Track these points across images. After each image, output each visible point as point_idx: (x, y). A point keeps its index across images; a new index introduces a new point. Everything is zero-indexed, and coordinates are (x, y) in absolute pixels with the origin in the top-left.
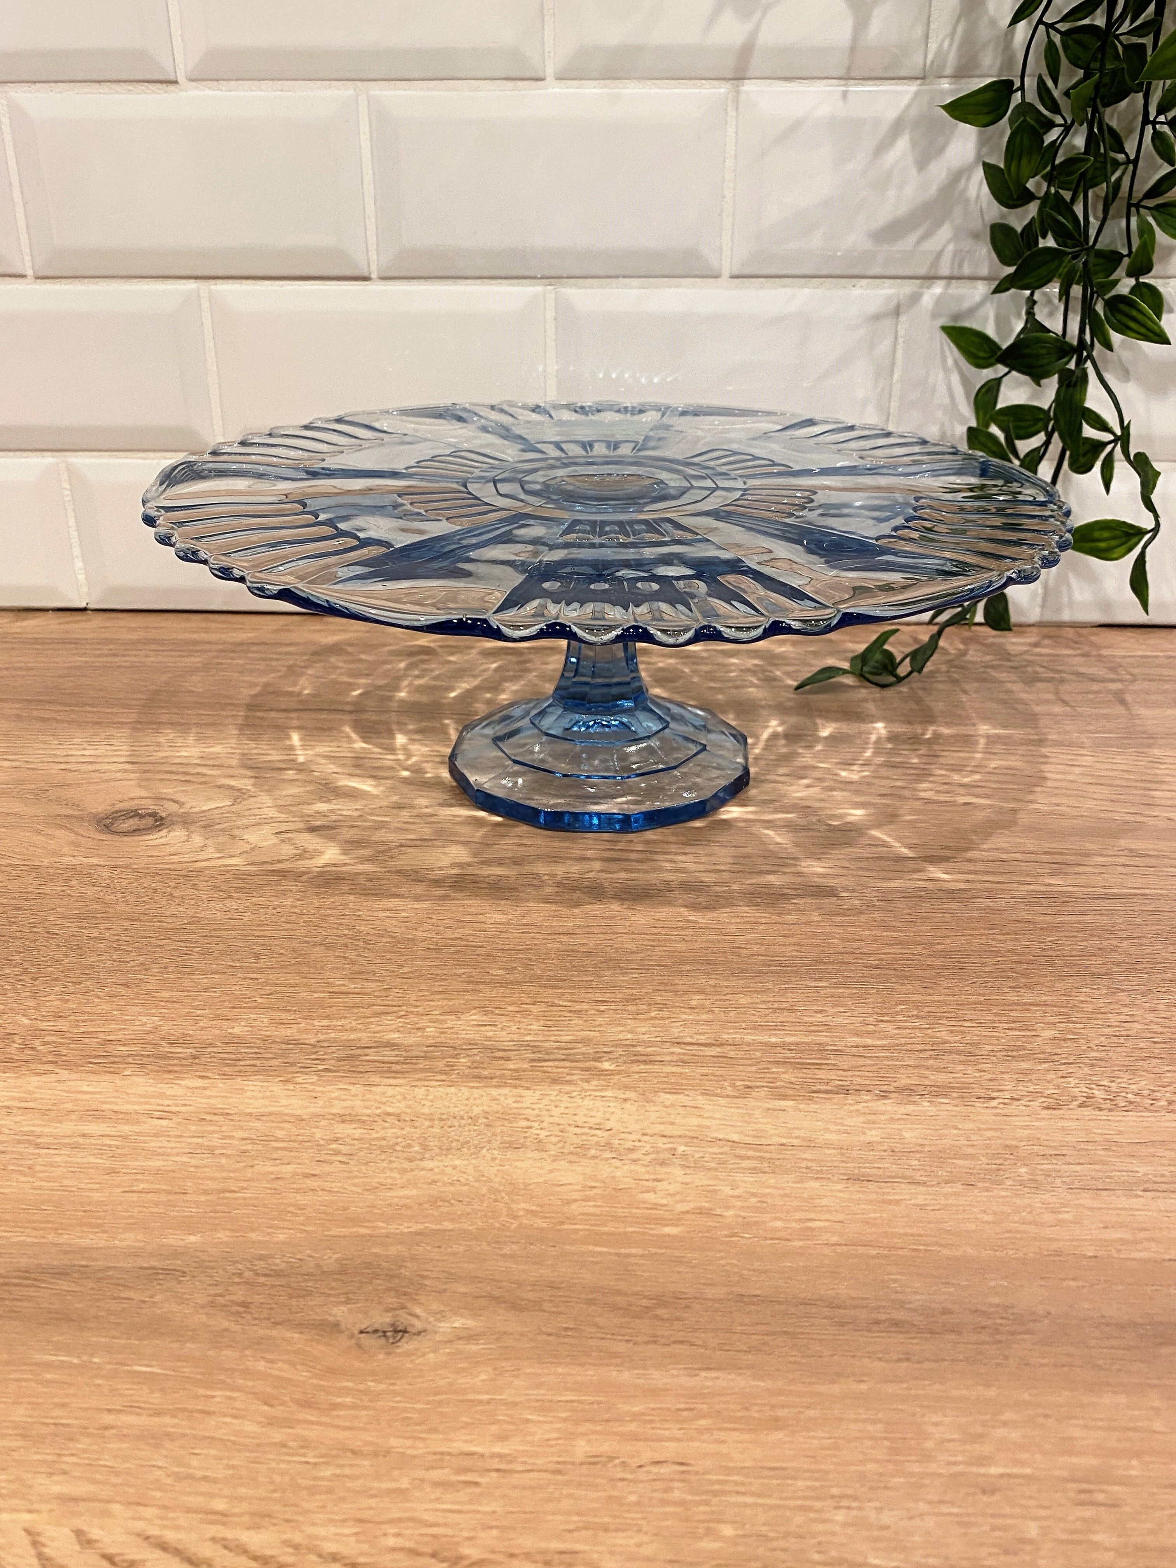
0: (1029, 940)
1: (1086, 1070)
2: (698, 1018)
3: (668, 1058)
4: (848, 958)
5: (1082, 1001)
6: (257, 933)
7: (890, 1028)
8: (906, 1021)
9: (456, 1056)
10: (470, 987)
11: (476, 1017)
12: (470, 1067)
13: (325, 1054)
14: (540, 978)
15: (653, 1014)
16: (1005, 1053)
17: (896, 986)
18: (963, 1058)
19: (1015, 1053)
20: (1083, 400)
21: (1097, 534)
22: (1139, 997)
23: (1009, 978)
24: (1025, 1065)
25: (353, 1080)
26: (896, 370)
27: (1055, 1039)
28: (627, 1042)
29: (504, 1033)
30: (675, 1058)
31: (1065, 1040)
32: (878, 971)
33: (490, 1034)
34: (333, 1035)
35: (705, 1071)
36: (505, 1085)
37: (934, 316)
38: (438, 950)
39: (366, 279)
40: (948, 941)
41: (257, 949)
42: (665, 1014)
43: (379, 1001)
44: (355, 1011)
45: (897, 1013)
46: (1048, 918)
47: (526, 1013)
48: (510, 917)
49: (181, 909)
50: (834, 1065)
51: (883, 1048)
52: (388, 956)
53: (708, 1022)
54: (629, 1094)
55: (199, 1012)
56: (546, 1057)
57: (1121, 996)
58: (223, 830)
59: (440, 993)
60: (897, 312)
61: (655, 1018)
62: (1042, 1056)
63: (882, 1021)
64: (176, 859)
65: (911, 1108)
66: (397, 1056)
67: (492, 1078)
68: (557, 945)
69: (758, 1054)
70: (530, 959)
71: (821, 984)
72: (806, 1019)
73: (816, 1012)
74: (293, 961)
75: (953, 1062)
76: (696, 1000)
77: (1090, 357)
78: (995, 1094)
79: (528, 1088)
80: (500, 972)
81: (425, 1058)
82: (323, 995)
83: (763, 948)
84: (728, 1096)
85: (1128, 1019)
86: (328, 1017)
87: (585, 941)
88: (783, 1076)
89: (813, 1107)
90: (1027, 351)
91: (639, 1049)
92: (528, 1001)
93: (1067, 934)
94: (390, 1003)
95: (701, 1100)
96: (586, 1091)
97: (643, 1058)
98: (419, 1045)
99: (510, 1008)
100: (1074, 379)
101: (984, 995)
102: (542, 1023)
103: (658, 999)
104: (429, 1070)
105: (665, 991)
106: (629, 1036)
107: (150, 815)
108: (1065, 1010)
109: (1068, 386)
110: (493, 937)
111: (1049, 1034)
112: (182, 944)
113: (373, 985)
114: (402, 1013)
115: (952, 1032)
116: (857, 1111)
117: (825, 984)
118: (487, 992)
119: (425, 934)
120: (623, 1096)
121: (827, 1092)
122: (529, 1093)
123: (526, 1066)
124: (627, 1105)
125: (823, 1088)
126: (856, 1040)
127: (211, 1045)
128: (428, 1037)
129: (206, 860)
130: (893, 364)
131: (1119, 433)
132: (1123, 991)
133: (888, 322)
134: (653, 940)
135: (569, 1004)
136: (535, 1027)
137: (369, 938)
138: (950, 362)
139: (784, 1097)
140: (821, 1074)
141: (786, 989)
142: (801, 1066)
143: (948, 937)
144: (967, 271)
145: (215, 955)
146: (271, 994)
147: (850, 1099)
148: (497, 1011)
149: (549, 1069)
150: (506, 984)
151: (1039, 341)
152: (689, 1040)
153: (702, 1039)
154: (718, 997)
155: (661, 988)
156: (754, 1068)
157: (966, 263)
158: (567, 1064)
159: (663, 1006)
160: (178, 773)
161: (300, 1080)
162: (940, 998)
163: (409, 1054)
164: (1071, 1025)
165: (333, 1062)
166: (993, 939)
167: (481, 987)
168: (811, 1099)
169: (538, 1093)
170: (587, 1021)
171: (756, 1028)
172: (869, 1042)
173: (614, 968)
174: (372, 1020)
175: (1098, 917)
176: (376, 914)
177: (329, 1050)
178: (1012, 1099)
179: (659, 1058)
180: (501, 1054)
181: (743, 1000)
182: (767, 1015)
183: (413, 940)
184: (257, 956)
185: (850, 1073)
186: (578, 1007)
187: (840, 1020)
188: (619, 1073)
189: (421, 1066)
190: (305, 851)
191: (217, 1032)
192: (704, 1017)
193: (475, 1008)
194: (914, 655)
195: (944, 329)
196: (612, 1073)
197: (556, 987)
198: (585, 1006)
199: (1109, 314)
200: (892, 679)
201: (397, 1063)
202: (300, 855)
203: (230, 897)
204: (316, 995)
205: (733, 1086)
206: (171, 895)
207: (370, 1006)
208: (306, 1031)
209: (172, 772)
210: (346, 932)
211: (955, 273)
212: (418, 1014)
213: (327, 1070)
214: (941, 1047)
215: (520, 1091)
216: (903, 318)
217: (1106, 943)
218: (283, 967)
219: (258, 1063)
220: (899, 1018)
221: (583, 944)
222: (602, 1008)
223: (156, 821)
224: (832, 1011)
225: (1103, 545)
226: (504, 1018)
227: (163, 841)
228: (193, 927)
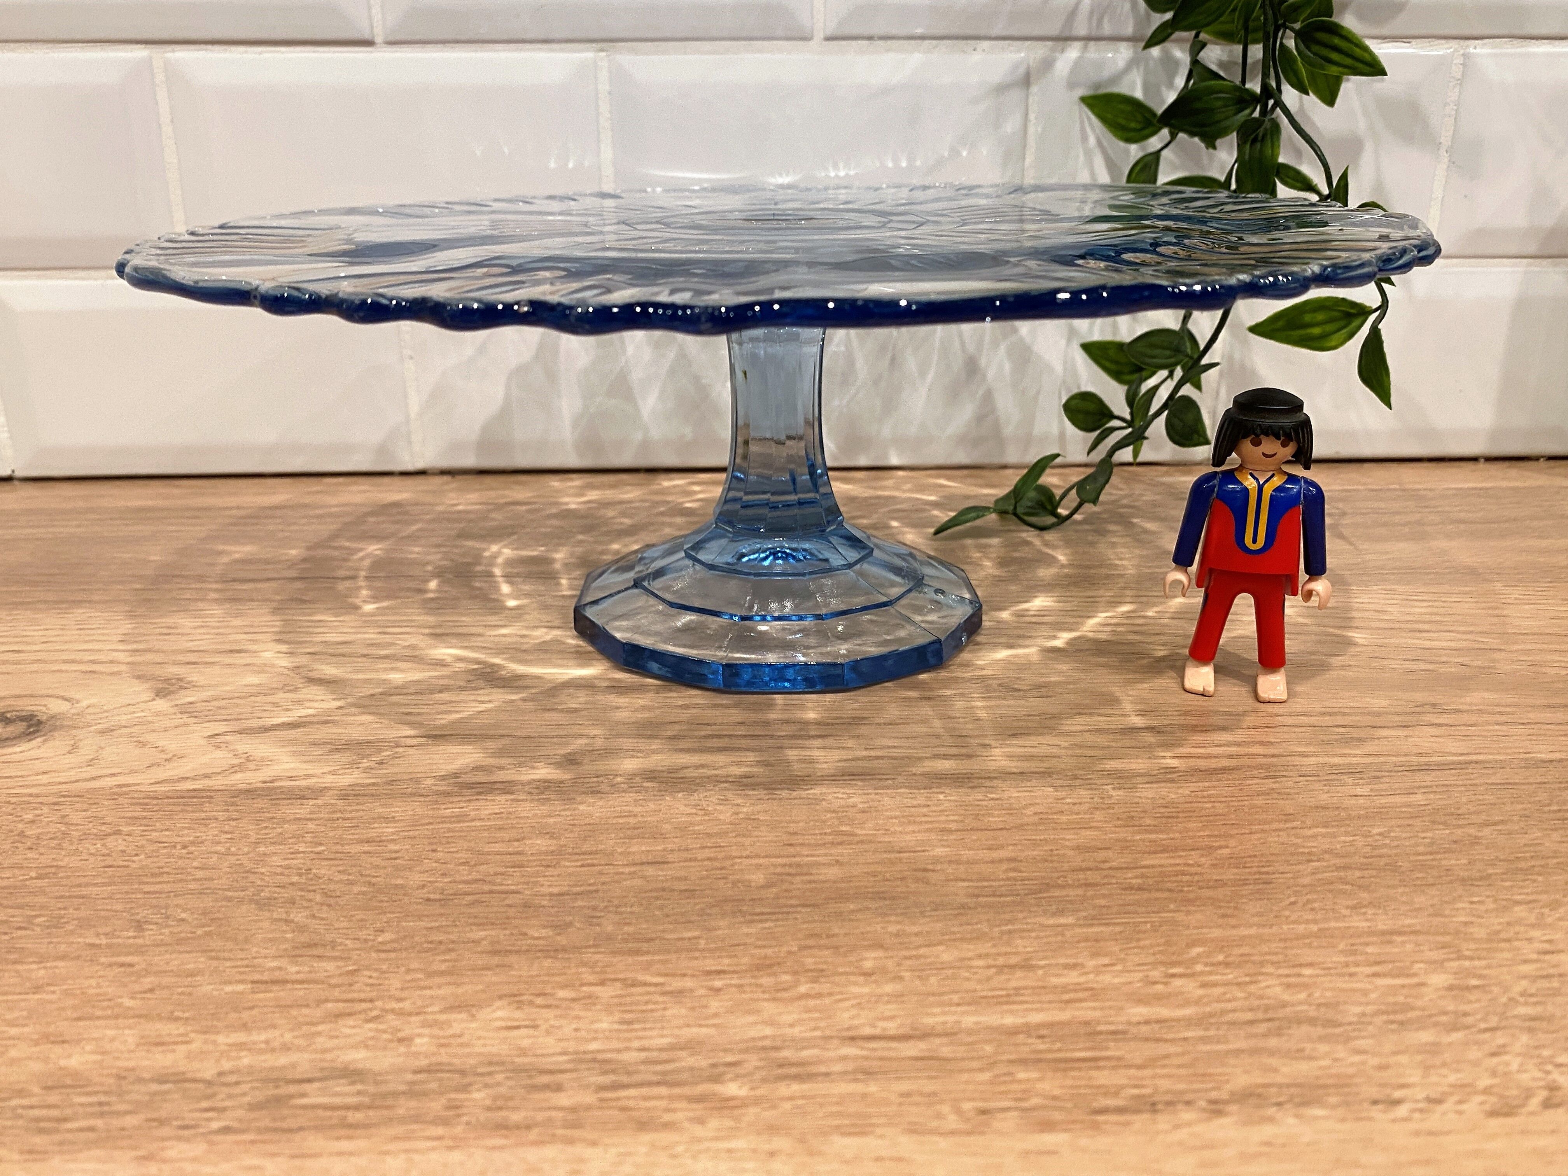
0: (1347, 834)
1: (1524, 1038)
2: (879, 991)
3: (837, 1068)
4: (1092, 876)
5: (1466, 924)
6: (147, 888)
7: (1189, 987)
8: (1210, 973)
9: (465, 1088)
10: (496, 960)
11: (501, 1012)
12: (489, 1109)
13: (230, 1096)
14: (609, 938)
15: (803, 989)
16: (1385, 1017)
17: (1180, 917)
18: (1320, 1031)
19: (1399, 1017)
20: (1275, 156)
21: (1308, 318)
22: (1546, 911)
23: (1344, 892)
24: (1426, 1036)
25: (272, 1148)
26: (1028, 153)
27: (1450, 988)
28: (767, 1043)
29: (550, 1040)
30: (850, 1066)
31: (1468, 988)
32: (1146, 895)
33: (526, 1043)
34: (246, 1061)
35: (904, 1086)
36: (554, 1139)
37: (1071, 85)
38: (443, 902)
39: (368, 43)
40: (1232, 843)
41: (142, 913)
42: (825, 987)
43: (336, 993)
44: (294, 1012)
45: (1195, 960)
46: (1361, 801)
47: (590, 1000)
48: (562, 842)
49: (30, 855)
50: (1119, 1059)
51: (1189, 1022)
52: (360, 915)
53: (898, 997)
54: (781, 1143)
55: (13, 1031)
56: (625, 1079)
57: (1520, 911)
58: (130, 736)
59: (442, 973)
60: (1027, 81)
61: (807, 996)
62: (1444, 1019)
63: (1173, 976)
64: (45, 779)
65: (1268, 1131)
66: (359, 1093)
67: (528, 1127)
68: (638, 882)
69: (989, 1049)
70: (595, 908)
71: (1062, 921)
72: (1055, 981)
73: (1067, 967)
74: (199, 932)
75: (1310, 1039)
76: (870, 959)
77: (1279, 104)
78: (1398, 1094)
79: (594, 1144)
80: (544, 932)
81: (411, 1094)
82: (240, 988)
83: (962, 868)
84: (953, 1133)
85: (1547, 946)
86: (245, 1027)
87: (682, 873)
88: (1039, 1086)
89: (1102, 1142)
90: (1198, 105)
91: (786, 1053)
92: (591, 978)
93: (1399, 822)
94: (355, 995)
95: (906, 1144)
96: (699, 1140)
97: (793, 1070)
98: (402, 1070)
99: (561, 994)
100: (1261, 131)
101: (1315, 922)
102: (617, 1016)
103: (809, 962)
104: (417, 1119)
105: (819, 947)
106: (768, 1031)
107: (22, 719)
108: (1447, 938)
109: (1254, 141)
110: (537, 874)
111: (1438, 980)
112: (17, 912)
113: (330, 966)
114: (375, 1013)
115: (1288, 986)
116: (1180, 1143)
117: (1070, 920)
118: (522, 968)
119: (425, 877)
120: (767, 1147)
121: (1119, 1110)
122: (597, 1151)
123: (590, 1098)
124: (777, 1165)
125: (1111, 1102)
126: (1139, 1012)
127: (21, 1093)
128: (417, 1054)
129: (93, 779)
130: (1024, 147)
131: (1326, 191)
132: (1519, 903)
133: (1016, 95)
134: (790, 865)
135: (661, 980)
136: (604, 1025)
137: (332, 887)
138: (1092, 141)
139: (1048, 1126)
140: (1103, 1077)
141: (1010, 932)
142: (1062, 1065)
143: (1231, 836)
144: (1107, 29)
145: (70, 927)
146: (151, 990)
147: (1163, 1122)
148: (539, 1001)
149: (631, 1103)
150: (552, 951)
151: (1211, 91)
152: (868, 1031)
153: (892, 1027)
154: (907, 953)
155: (811, 942)
156: (986, 1076)
157: (1106, 20)
158: (663, 1091)
159: (817, 975)
160: (80, 662)
161: (171, 1153)
162: (1253, 931)
163: (384, 1088)
164: (1467, 963)
165: (240, 1113)
166: (1297, 836)
167: (512, 959)
168: (1095, 1127)
169: (613, 1151)
170: (693, 1009)
171: (975, 1002)
172: (1164, 1012)
173: (734, 914)
174: (320, 1028)
175: (1432, 796)
176: (347, 848)
177: (237, 1090)
178: (1429, 1100)
179: (823, 1069)
180: (545, 1079)
181: (947, 955)
182: (989, 979)
183: (402, 886)
184: (139, 926)
185: (1147, 1072)
186: (677, 984)
187: (1107, 979)
188: (756, 1101)
189: (401, 1111)
190: (248, 760)
191: (36, 1067)
192: (889, 988)
193: (500, 997)
194: (1080, 486)
195: (1083, 99)
196: (744, 1103)
197: (638, 952)
198: (688, 983)
199: (1302, 47)
200: (1051, 520)
201: (357, 1108)
202: (240, 765)
203: (118, 833)
204: (229, 988)
205: (959, 1112)
206: (22, 834)
207: (320, 1002)
208: (202, 1055)
209: (73, 661)
210: (295, 879)
211: (1094, 33)
212: (401, 1013)
213: (226, 1130)
214: (1280, 1014)
215: (579, 1150)
216: (1034, 89)
217: (1459, 832)
218: (179, 942)
219: (99, 1123)
220: (1199, 968)
221: (680, 879)
222: (718, 984)
223: (29, 727)
224: (1091, 963)
225: (1316, 331)
226: (549, 1014)
227: (33, 754)
228: (44, 883)
